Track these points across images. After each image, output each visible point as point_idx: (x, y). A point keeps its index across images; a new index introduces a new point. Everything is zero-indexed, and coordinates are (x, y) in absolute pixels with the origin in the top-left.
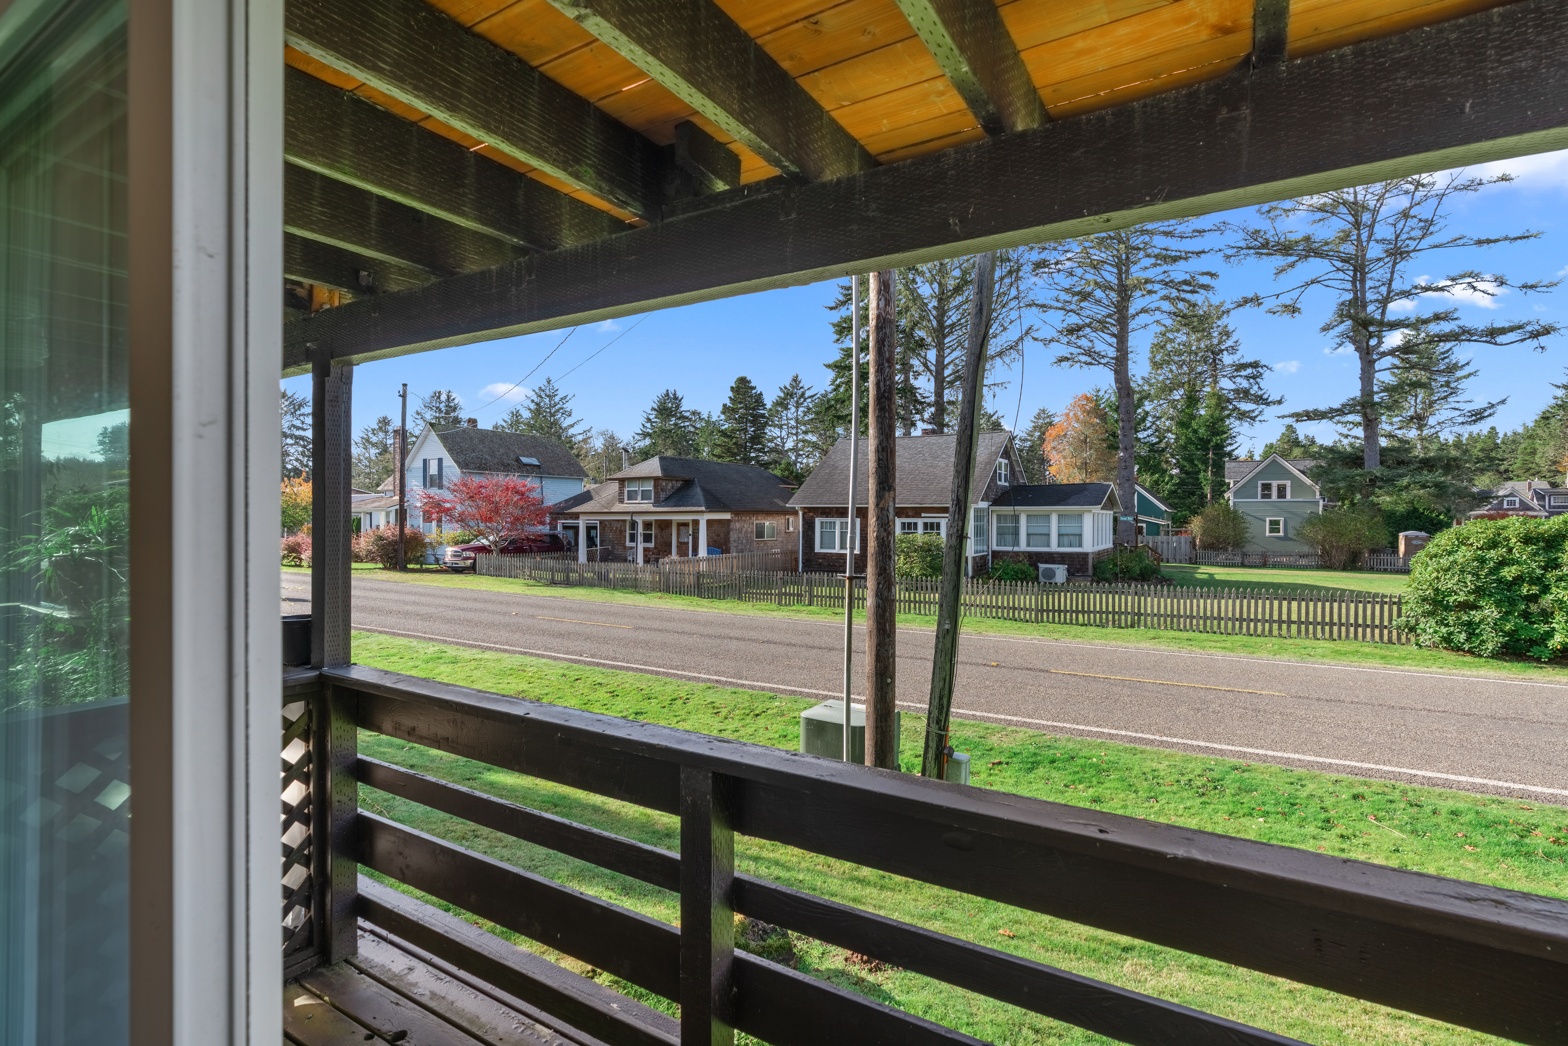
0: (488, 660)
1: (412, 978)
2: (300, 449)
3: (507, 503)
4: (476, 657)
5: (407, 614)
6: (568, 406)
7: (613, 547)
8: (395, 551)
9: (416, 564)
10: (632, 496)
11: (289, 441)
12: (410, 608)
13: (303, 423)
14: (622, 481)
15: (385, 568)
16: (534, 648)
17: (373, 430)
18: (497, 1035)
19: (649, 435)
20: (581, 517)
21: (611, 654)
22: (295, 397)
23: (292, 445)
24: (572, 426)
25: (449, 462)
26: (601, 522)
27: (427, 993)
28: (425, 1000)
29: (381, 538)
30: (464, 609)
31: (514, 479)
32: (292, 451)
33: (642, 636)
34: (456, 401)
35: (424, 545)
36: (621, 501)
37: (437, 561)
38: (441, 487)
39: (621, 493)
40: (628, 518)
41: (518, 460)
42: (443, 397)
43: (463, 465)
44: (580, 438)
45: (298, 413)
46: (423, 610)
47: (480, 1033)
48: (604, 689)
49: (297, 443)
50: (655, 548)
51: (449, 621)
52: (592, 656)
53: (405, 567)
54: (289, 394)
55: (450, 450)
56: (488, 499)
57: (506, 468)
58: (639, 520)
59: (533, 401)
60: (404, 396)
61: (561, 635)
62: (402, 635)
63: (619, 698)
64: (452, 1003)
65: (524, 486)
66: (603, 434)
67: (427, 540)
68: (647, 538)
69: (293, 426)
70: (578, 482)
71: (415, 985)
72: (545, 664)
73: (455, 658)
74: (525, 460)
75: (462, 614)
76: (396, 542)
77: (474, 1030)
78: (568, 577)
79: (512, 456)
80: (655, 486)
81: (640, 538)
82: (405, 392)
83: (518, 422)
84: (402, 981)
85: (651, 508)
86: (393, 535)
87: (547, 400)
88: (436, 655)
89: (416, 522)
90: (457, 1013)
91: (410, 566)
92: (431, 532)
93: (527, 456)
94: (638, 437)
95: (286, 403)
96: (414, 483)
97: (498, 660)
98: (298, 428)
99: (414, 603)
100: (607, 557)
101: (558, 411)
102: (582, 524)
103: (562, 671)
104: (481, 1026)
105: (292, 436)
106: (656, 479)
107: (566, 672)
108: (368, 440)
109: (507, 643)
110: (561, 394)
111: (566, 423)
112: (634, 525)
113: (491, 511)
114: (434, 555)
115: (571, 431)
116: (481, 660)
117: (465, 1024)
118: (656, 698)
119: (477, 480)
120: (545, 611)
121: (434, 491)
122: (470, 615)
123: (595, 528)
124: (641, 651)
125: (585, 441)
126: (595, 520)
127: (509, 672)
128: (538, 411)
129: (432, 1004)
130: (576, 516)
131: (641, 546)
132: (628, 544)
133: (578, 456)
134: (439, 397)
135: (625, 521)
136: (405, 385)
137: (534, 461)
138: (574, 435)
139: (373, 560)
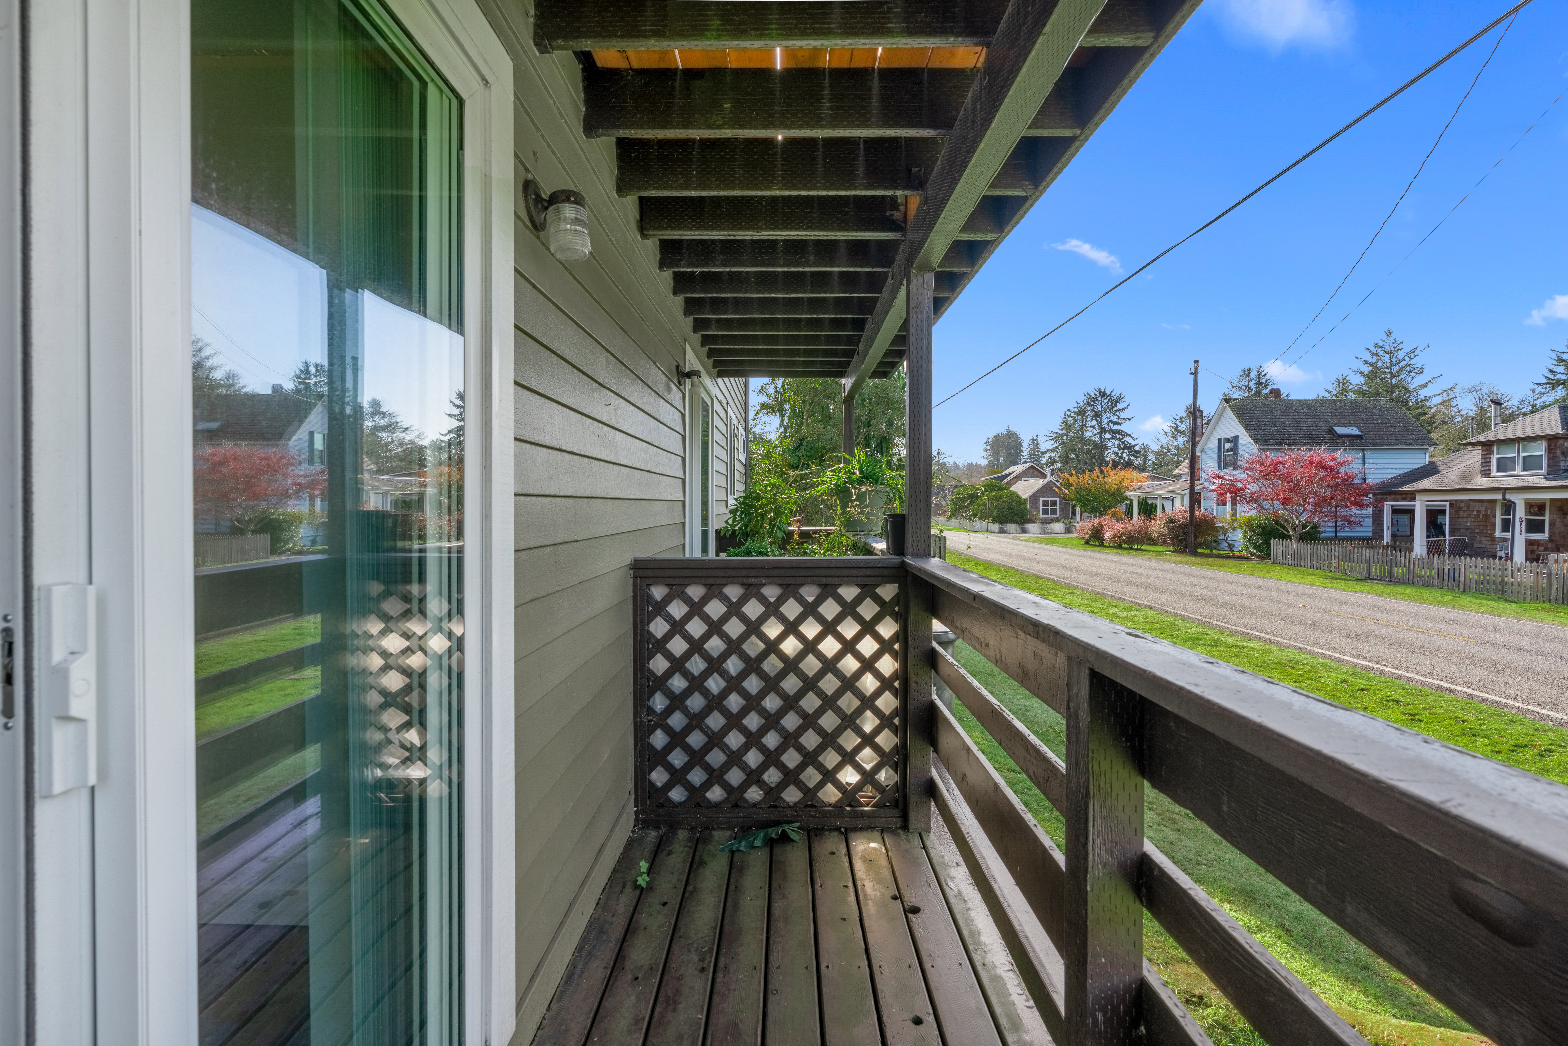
0: (1252, 649)
1: (953, 872)
2: (1116, 443)
3: (1310, 482)
4: (1241, 644)
5: (1181, 594)
6: (1417, 362)
7: (1472, 538)
8: (1185, 533)
9: (1208, 549)
10: (1503, 466)
11: (1108, 436)
12: (1186, 589)
13: (1119, 418)
14: (1487, 446)
15: (1176, 551)
16: (1314, 645)
17: (1181, 418)
18: (984, 958)
19: (1559, 383)
20: (1418, 497)
21: (1426, 668)
22: (1113, 394)
23: (1109, 439)
24: (1424, 386)
25: (1245, 440)
26: (1452, 504)
27: (956, 890)
28: (950, 894)
29: (1171, 521)
30: (1242, 595)
31: (1321, 452)
32: (1110, 444)
33: (1488, 653)
34: (1268, 377)
35: (1216, 529)
36: (1486, 473)
37: (1231, 547)
38: (1236, 467)
39: (1486, 462)
40: (1499, 496)
41: (1331, 431)
42: (1253, 374)
43: (1261, 440)
44: (1437, 400)
45: (1115, 409)
46: (1198, 592)
47: (971, 948)
48: (1401, 709)
49: (1114, 437)
50: (1551, 540)
51: (1221, 605)
52: (1395, 666)
53: (1196, 552)
54: (1108, 392)
55: (1247, 427)
56: (1286, 477)
57: (1314, 440)
58: (1519, 501)
59: (1366, 362)
60: (1195, 374)
61: (1357, 636)
62: (1170, 613)
63: (1422, 725)
64: (969, 909)
65: (1334, 459)
66: (1473, 390)
67: (1219, 525)
68: (1534, 526)
69: (1111, 421)
70: (1421, 453)
71: (952, 878)
72: (1323, 665)
73: (1217, 641)
74: (1340, 430)
75: (1238, 600)
76: (1186, 525)
77: (969, 942)
78: (1391, 572)
79: (1324, 426)
80: (1550, 450)
81: (1519, 527)
82: (1196, 369)
83: (1346, 391)
84: (946, 869)
85: (1542, 482)
86: (1184, 517)
87: (1386, 358)
88: (1196, 636)
89: (1209, 506)
90: (966, 920)
91: (1199, 551)
92: (1223, 514)
93: (1344, 426)
94: (1539, 389)
95: (1106, 401)
96: (1209, 464)
97: (1265, 652)
98: (1115, 423)
99: (1192, 585)
100: (1460, 549)
101: (1402, 369)
102: (1420, 507)
103: (1343, 677)
104: (978, 943)
105: (1109, 431)
106: (1552, 440)
107: (1350, 679)
108: (1176, 429)
109: (1281, 636)
110: (1407, 348)
111: (1413, 384)
112: (1508, 507)
113: (1289, 490)
114: (1226, 541)
115: (1423, 394)
116: (1244, 647)
117: (965, 933)
118: (1487, 737)
119: (1272, 456)
120: (1344, 607)
121: (1229, 473)
122: (1245, 602)
123: (1443, 512)
124: (1479, 672)
125: (1446, 404)
126: (1442, 501)
127: (1274, 666)
128: (1374, 374)
129: (953, 901)
130: (1411, 496)
131: (1521, 538)
132: (1498, 533)
133: (1431, 423)
134: (1248, 375)
135: (1494, 501)
136: (1196, 362)
137: (1354, 431)
138: (1427, 399)
139: (1164, 542)
